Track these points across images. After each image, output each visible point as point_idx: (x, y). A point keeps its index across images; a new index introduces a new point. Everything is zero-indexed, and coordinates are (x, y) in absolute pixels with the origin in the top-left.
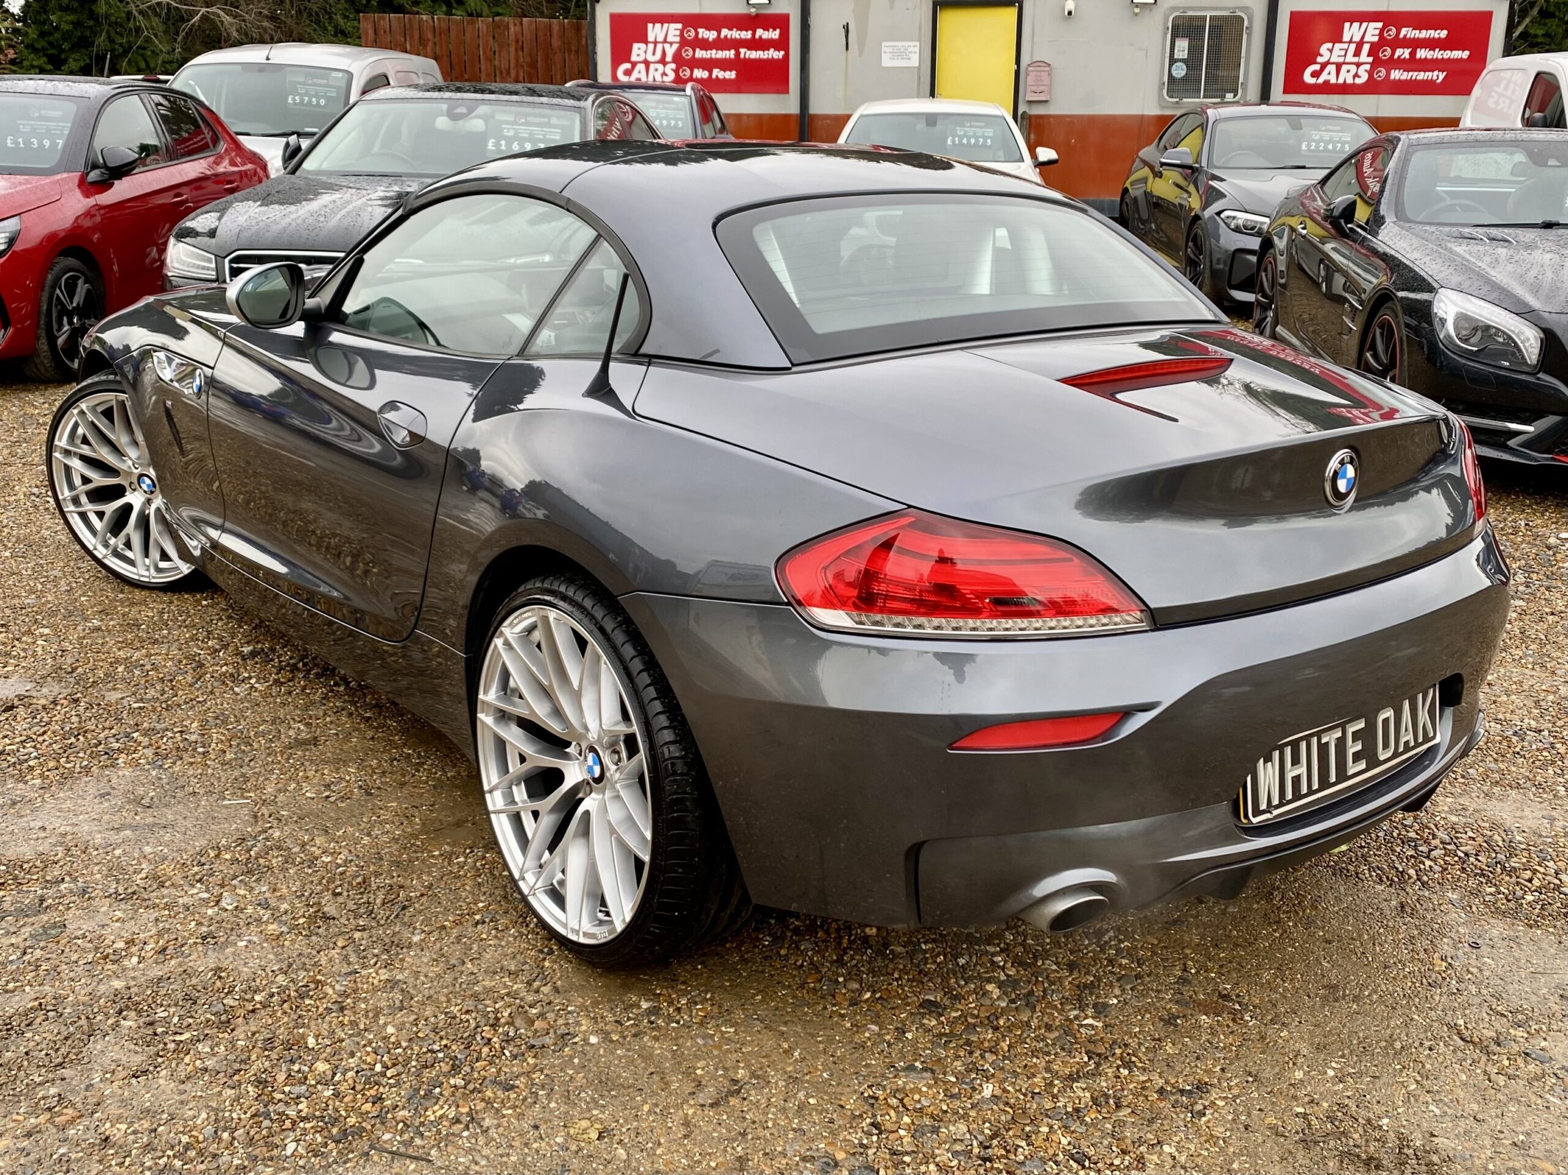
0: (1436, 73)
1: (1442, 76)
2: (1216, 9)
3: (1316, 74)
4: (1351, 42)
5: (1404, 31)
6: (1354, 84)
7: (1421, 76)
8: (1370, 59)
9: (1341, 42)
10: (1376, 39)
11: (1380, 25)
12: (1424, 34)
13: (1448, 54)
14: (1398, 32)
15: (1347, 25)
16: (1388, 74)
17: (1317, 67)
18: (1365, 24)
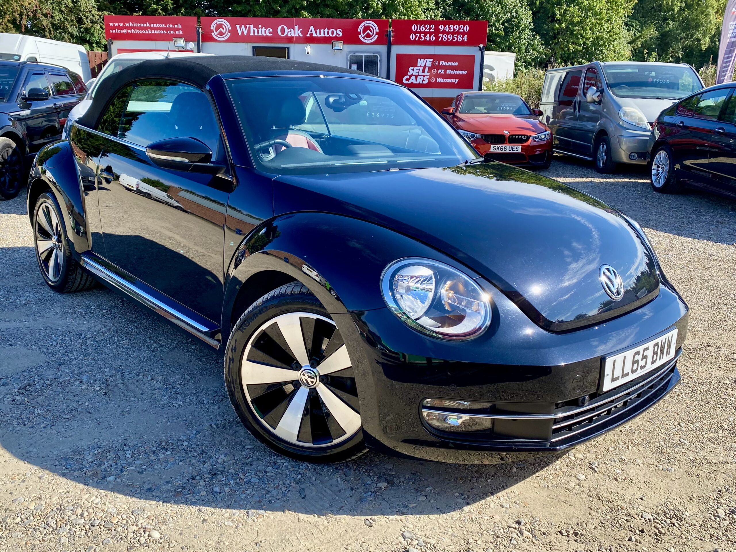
0: (454, 80)
1: (457, 81)
2: (367, 52)
3: (408, 80)
4: (421, 66)
5: (441, 62)
6: (423, 84)
7: (449, 81)
8: (429, 74)
9: (417, 66)
10: (430, 66)
11: (432, 60)
12: (449, 64)
13: (458, 72)
14: (439, 63)
15: (419, 60)
16: (436, 80)
17: (408, 77)
18: (426, 60)
